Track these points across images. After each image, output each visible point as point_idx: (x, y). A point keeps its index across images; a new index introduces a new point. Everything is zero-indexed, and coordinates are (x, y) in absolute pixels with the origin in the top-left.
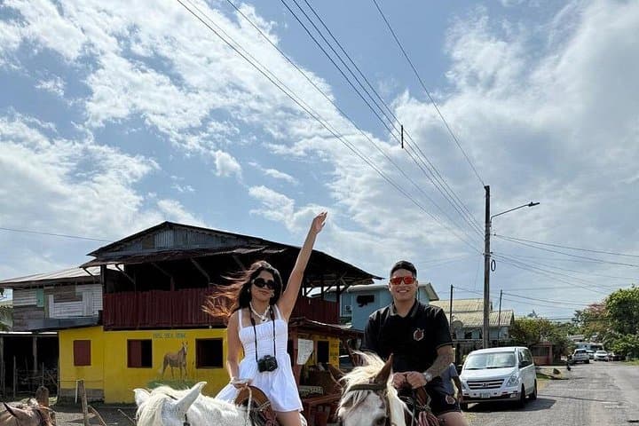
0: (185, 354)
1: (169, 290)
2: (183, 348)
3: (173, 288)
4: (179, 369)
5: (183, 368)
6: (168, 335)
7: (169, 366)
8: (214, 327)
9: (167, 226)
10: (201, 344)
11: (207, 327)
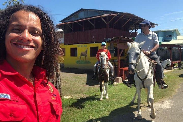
0: (87, 52)
1: (82, 31)
2: (86, 50)
3: (83, 30)
4: (85, 57)
5: (86, 57)
6: (82, 46)
7: (82, 56)
8: (95, 43)
9: (82, 10)
10: (92, 49)
11: (94, 43)
